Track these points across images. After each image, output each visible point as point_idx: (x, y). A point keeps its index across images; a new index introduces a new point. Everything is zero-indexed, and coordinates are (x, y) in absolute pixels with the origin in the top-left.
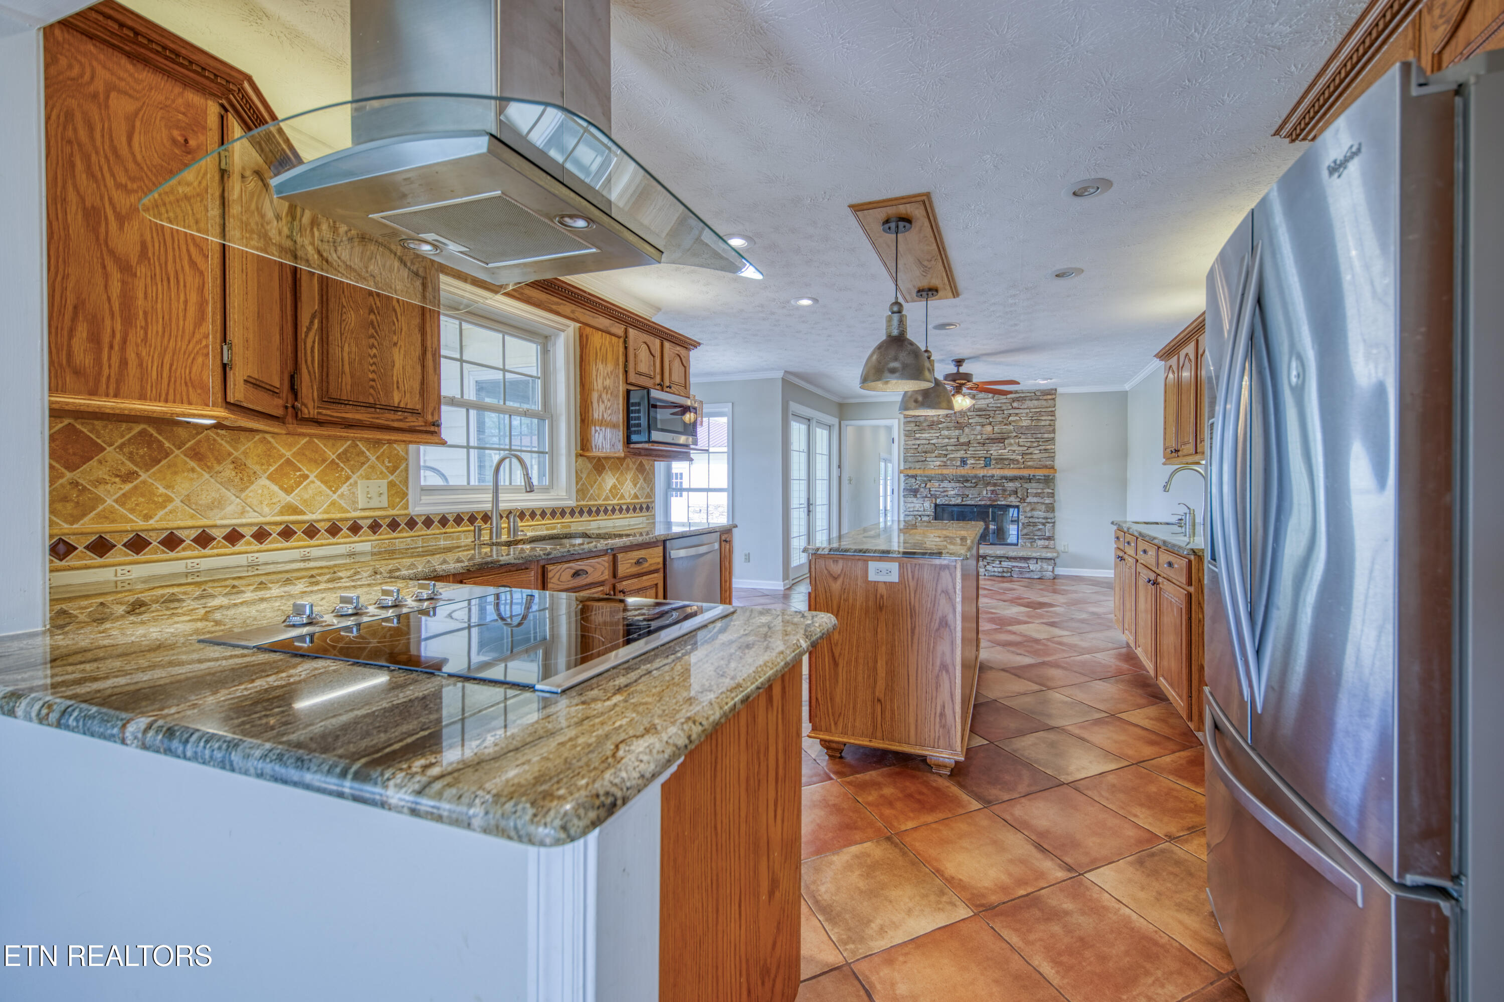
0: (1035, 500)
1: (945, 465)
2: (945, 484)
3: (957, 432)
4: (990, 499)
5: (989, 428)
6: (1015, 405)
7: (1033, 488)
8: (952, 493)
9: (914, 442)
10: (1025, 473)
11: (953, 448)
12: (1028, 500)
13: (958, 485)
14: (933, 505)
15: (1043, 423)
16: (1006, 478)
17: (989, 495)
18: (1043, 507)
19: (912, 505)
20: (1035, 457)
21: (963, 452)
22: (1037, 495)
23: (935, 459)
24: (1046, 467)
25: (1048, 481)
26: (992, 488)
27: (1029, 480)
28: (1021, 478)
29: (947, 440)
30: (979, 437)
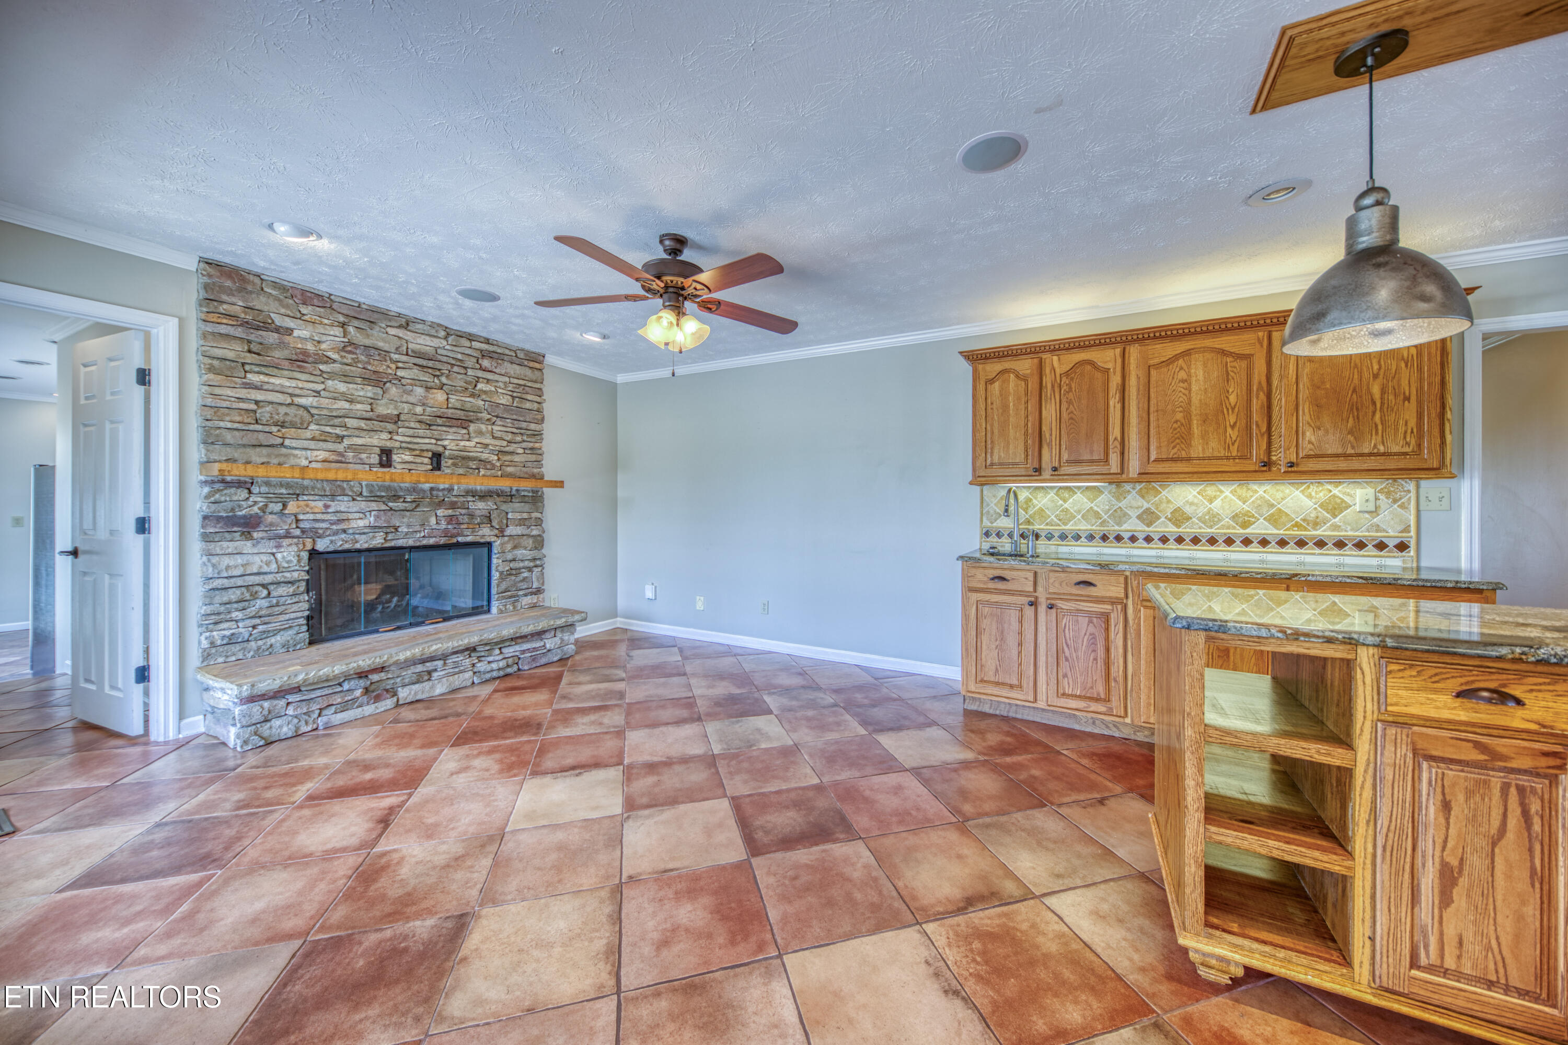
0: (518, 530)
1: (341, 460)
2: (342, 504)
3: (369, 391)
4: (446, 533)
5: (440, 396)
6: (486, 363)
7: (515, 511)
8: (361, 523)
9: (243, 393)
10: (504, 485)
11: (362, 424)
12: (508, 532)
13: (374, 506)
14: (305, 555)
15: (528, 405)
16: (473, 493)
17: (443, 525)
18: (531, 541)
19: (239, 560)
20: (516, 458)
21: (385, 436)
22: (522, 522)
23: (312, 444)
24: (533, 476)
25: (536, 499)
26: (450, 512)
27: (510, 497)
28: (499, 494)
29: (346, 405)
30: (419, 410)
